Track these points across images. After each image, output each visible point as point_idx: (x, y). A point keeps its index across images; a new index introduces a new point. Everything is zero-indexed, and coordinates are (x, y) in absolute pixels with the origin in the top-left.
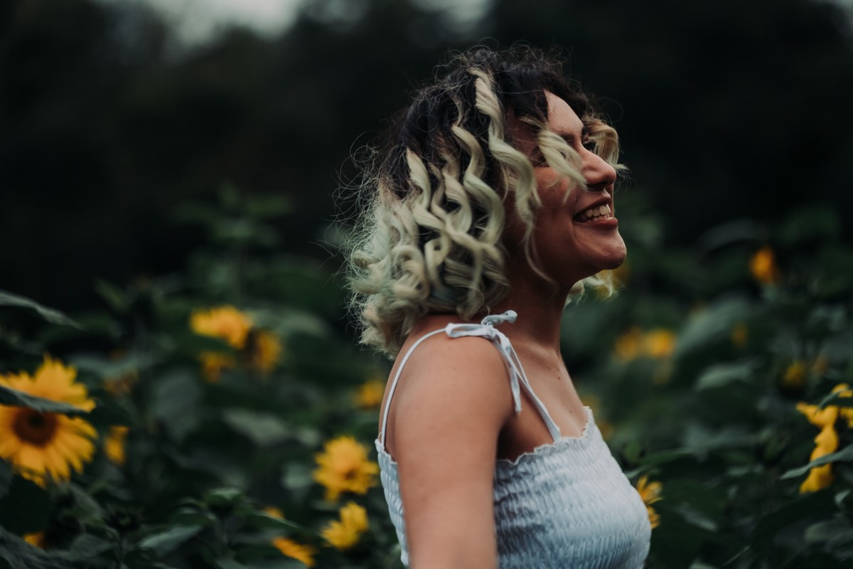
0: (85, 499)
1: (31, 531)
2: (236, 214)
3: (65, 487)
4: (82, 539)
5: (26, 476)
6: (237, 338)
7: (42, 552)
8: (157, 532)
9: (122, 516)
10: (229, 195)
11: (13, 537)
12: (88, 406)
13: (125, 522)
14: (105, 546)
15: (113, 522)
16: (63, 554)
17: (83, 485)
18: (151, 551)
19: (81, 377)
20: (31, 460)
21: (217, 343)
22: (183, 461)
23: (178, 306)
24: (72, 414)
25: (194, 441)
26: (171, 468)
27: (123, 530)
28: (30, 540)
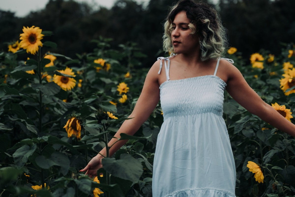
0: (74, 93)
1: (65, 99)
2: (102, 41)
3: (70, 91)
4: (73, 101)
5: (63, 89)
6: (103, 64)
7: (66, 103)
8: (87, 99)
9: (81, 96)
10: (101, 38)
11: (61, 100)
12: (75, 76)
13: (81, 98)
14: (78, 102)
15: (79, 97)
16: (70, 103)
17: (74, 91)
18: (86, 103)
19: (73, 71)
20: (64, 86)
21: (99, 65)
22: (92, 87)
23: (92, 58)
24: (71, 77)
25: (94, 83)
26: (90, 88)
27: (81, 99)
28: (64, 101)
